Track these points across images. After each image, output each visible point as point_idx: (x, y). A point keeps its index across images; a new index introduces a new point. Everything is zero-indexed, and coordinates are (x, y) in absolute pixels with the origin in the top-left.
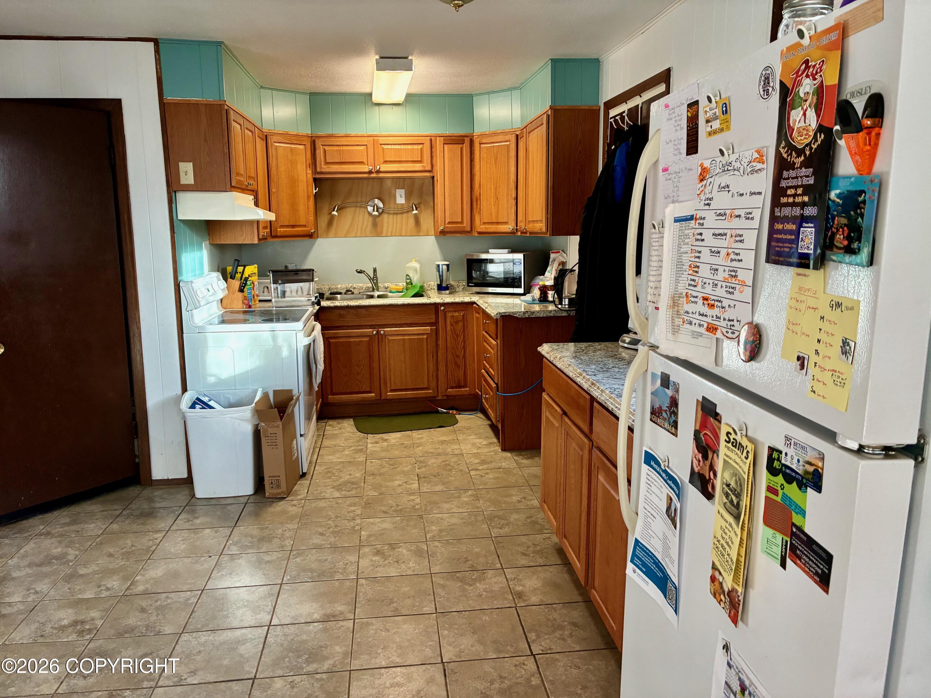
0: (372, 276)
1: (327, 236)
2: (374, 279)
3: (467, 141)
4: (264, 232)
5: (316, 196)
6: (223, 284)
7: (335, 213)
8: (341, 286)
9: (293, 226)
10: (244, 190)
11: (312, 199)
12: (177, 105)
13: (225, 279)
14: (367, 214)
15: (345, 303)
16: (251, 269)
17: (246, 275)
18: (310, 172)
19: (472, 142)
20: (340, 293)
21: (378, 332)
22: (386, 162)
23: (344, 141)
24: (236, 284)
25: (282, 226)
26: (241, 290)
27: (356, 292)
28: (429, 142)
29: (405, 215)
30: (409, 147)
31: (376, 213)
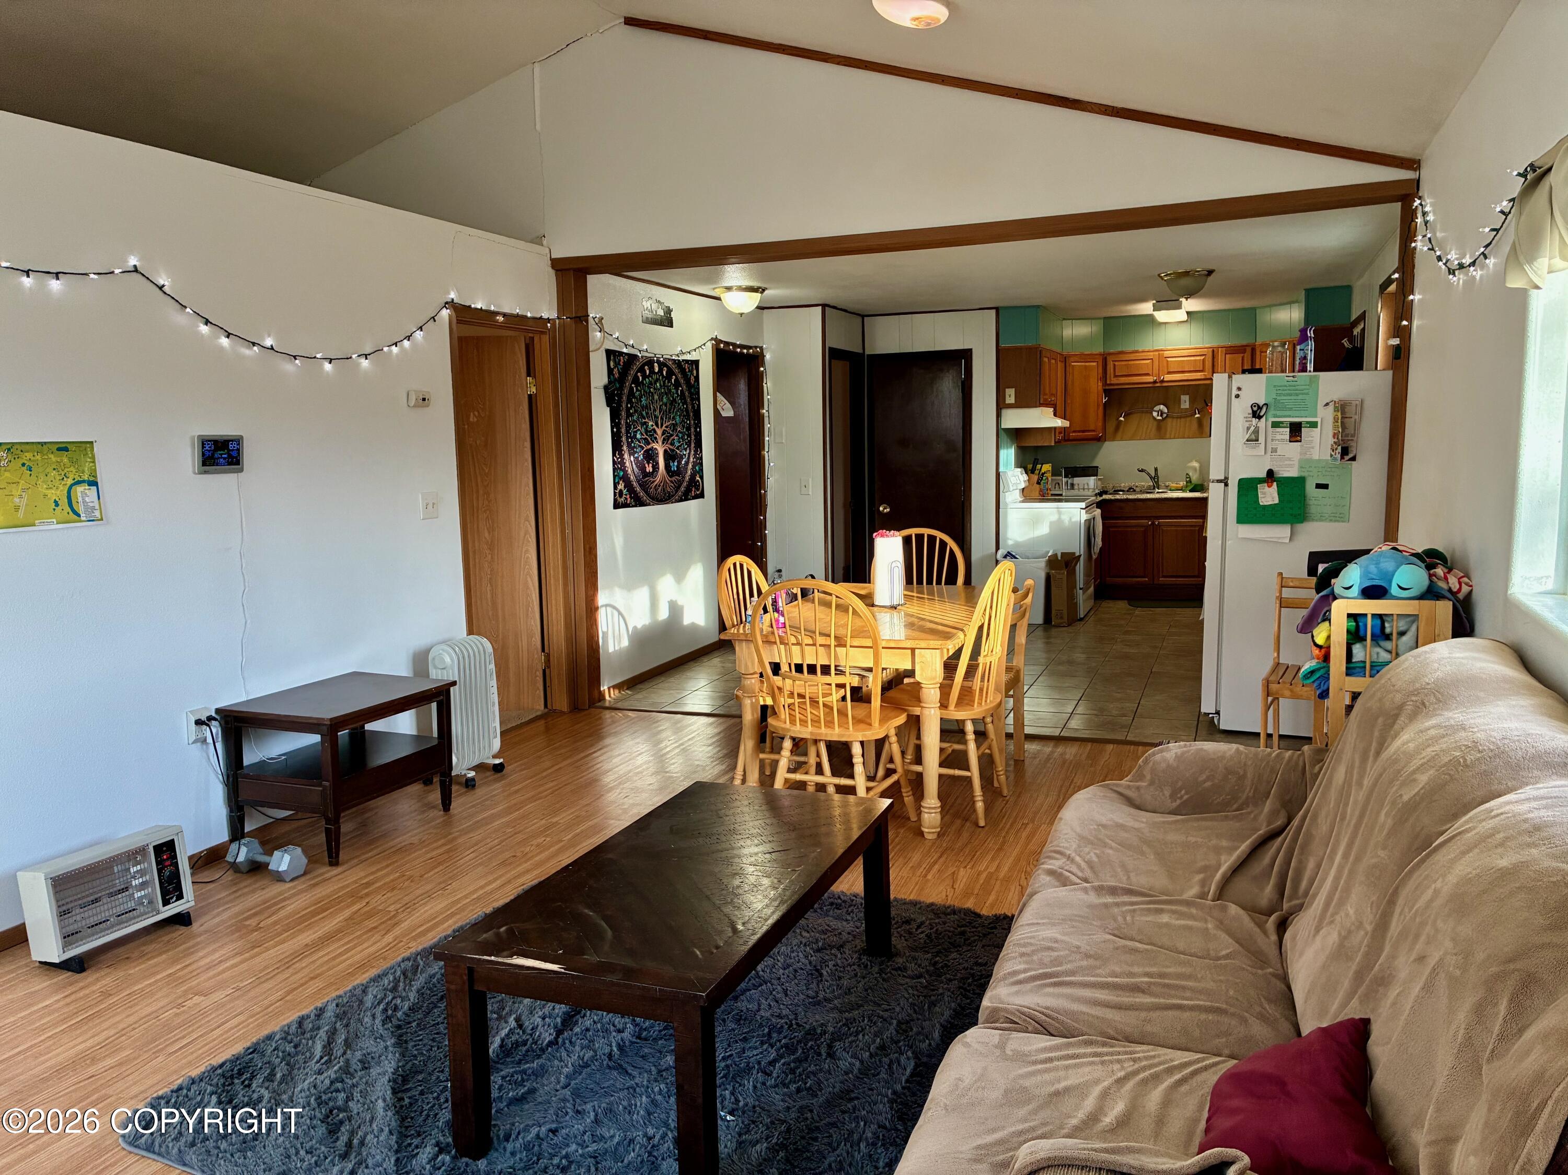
0: (1153, 474)
1: (1113, 440)
2: (1155, 479)
3: (1249, 350)
4: (1060, 437)
5: (1105, 405)
6: (1025, 477)
7: (1122, 419)
8: (1125, 485)
9: (1083, 431)
10: (1046, 404)
11: (1101, 408)
12: (1009, 349)
13: (1026, 473)
14: (1152, 419)
15: (1125, 497)
16: (1047, 467)
17: (1043, 471)
18: (1100, 384)
19: (1253, 350)
20: (1123, 491)
21: (1153, 523)
22: (1169, 373)
23: (1132, 357)
24: (1035, 478)
25: (1074, 432)
26: (1038, 483)
27: (1138, 489)
28: (1211, 354)
29: (1188, 419)
30: (1192, 358)
31: (1160, 418)
